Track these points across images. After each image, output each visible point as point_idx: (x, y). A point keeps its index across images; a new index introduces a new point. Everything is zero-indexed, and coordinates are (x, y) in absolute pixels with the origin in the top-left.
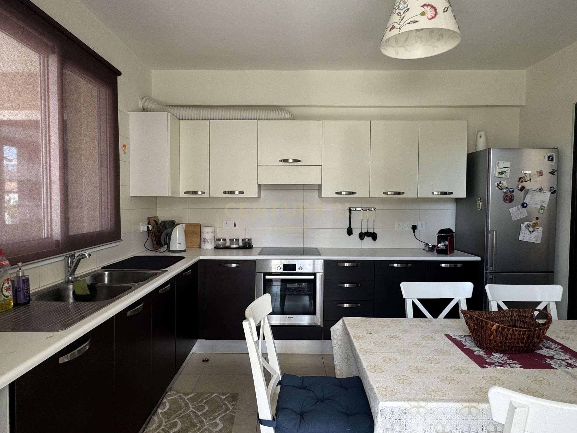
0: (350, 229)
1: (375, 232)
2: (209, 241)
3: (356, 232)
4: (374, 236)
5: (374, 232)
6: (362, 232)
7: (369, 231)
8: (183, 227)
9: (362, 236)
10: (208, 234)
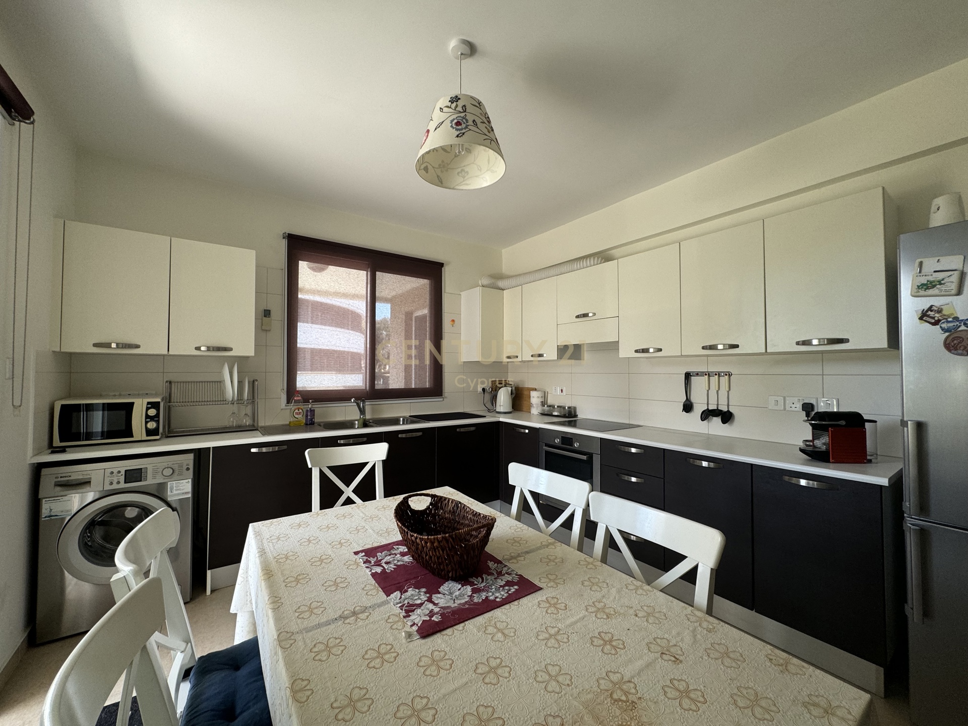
0: (688, 403)
1: (731, 410)
2: (534, 405)
3: (699, 409)
4: (727, 417)
5: (728, 411)
6: (708, 409)
7: (719, 409)
8: (508, 391)
9: (707, 415)
10: (535, 398)
